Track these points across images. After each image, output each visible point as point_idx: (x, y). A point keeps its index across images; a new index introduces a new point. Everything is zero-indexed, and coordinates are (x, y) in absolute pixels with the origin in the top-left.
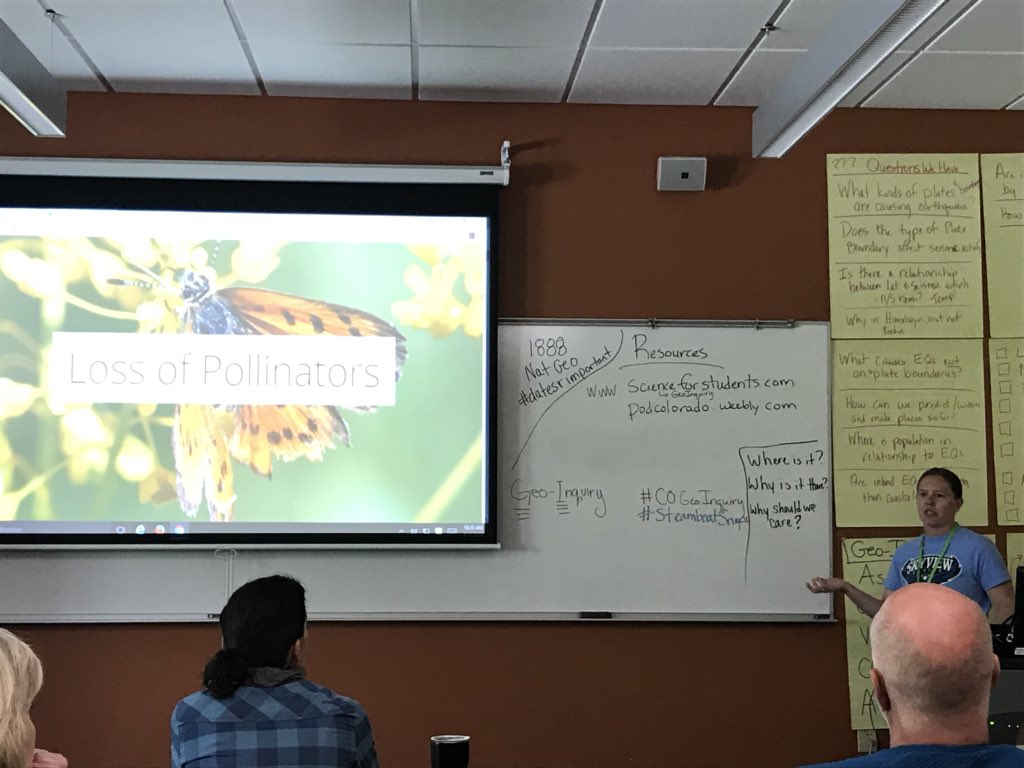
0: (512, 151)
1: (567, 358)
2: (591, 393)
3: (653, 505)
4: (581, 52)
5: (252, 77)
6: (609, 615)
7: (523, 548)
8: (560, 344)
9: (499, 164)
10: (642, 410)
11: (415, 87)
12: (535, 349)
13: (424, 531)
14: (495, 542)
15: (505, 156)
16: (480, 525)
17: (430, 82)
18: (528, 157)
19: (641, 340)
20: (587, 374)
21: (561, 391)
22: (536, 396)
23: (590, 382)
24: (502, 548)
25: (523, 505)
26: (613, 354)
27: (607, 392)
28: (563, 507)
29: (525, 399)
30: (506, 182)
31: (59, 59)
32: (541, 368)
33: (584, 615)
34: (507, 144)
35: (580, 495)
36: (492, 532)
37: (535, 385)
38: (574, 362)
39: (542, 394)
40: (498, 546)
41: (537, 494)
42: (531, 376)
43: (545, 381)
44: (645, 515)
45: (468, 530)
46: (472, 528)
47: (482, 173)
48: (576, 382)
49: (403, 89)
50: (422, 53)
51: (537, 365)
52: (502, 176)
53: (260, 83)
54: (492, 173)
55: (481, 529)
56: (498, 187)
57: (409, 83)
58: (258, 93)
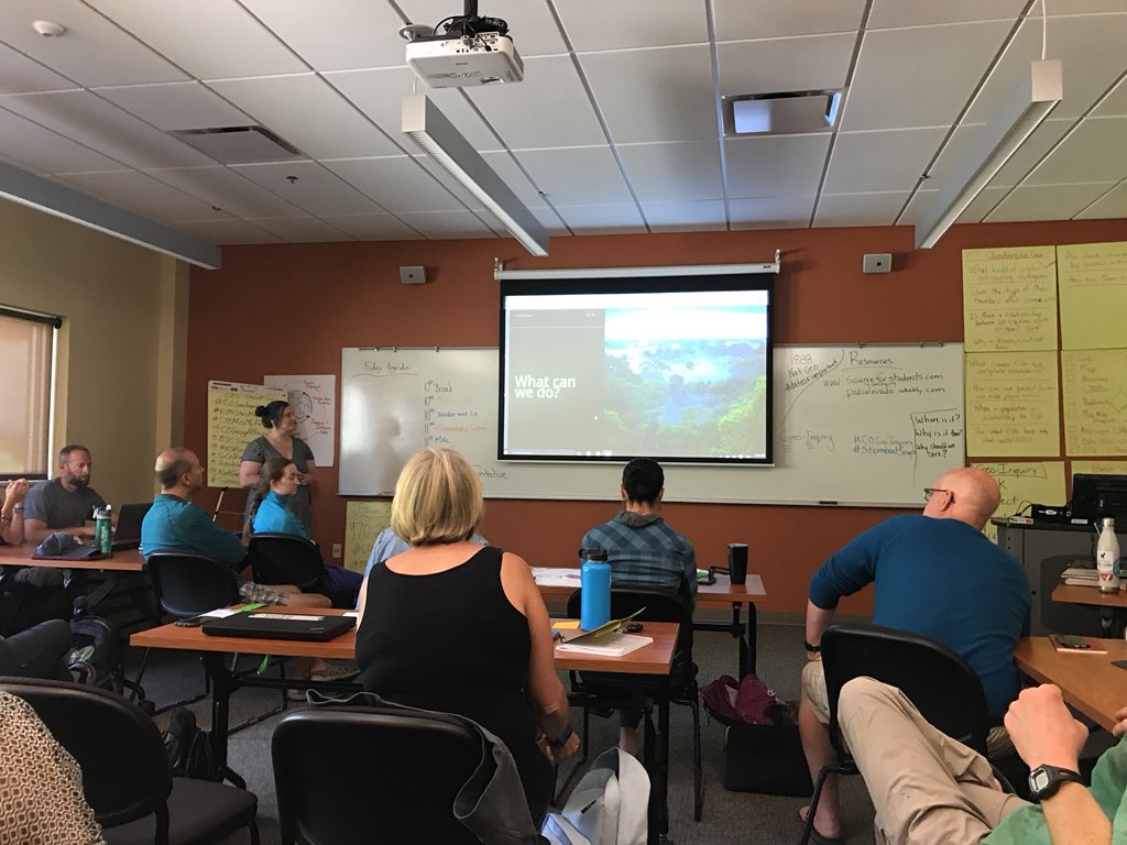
0: (781, 254)
1: (812, 365)
2: (826, 384)
3: (861, 445)
4: (818, 197)
5: (642, 223)
6: (836, 503)
7: (788, 467)
8: (808, 358)
9: (774, 262)
10: (854, 392)
11: (728, 223)
12: (794, 361)
13: (733, 457)
14: (772, 463)
15: (777, 257)
16: (763, 454)
17: (738, 220)
18: (789, 258)
19: (854, 355)
20: (823, 374)
21: (808, 383)
22: (794, 386)
23: (825, 378)
24: (776, 466)
25: (788, 443)
26: (838, 363)
27: (834, 383)
28: (809, 445)
29: (788, 388)
30: (778, 271)
31: (549, 220)
32: (797, 371)
33: (821, 502)
34: (778, 251)
35: (819, 438)
36: (769, 459)
37: (794, 380)
38: (816, 367)
39: (798, 385)
40: (773, 465)
41: (795, 438)
42: (791, 375)
43: (800, 378)
44: (856, 449)
45: (757, 456)
46: (759, 455)
47: (764, 267)
48: (817, 378)
49: (721, 225)
50: (731, 204)
51: (795, 369)
52: (775, 268)
53: (647, 226)
54: (770, 267)
55: (764, 456)
56: (773, 274)
57: (725, 221)
58: (646, 231)
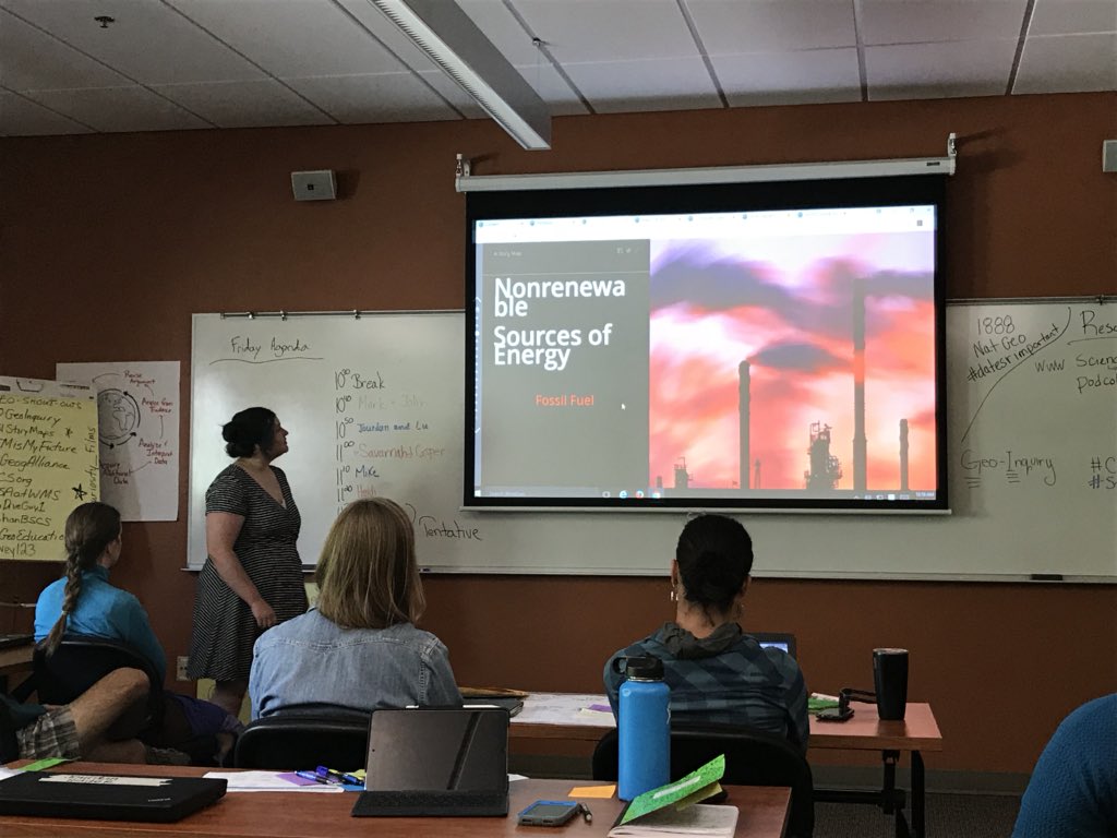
0: (958, 143)
1: (1015, 335)
2: (1040, 368)
3: (1103, 473)
4: (1021, 42)
5: (714, 91)
6: (1059, 577)
7: (974, 515)
8: (1007, 322)
9: (944, 154)
10: (1090, 382)
11: (864, 89)
12: (983, 328)
13: (878, 498)
14: (947, 508)
15: (951, 148)
16: (931, 492)
17: (881, 84)
18: (976, 148)
19: (1088, 316)
20: (1035, 350)
21: (1009, 366)
22: (984, 371)
23: (1039, 356)
24: (954, 514)
25: (974, 473)
26: (1060, 331)
27: (1054, 366)
28: (1011, 475)
29: (973, 375)
30: (952, 171)
32: (989, 345)
33: (1035, 577)
34: (952, 136)
35: (1029, 464)
36: (943, 499)
37: (983, 361)
38: (1022, 339)
39: (991, 370)
40: (949, 511)
41: (987, 464)
42: (979, 353)
43: (994, 357)
44: (1096, 482)
45: (921, 496)
46: (924, 494)
47: (929, 164)
48: (1023, 358)
49: (848, 91)
50: (868, 52)
51: (985, 342)
52: (948, 166)
53: (722, 95)
54: (938, 164)
55: (932, 496)
56: (945, 176)
57: (859, 85)
58: (721, 106)
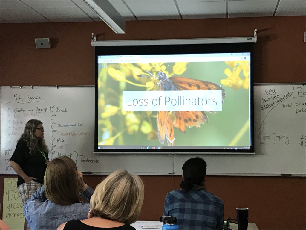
1: (276, 95)
2: (284, 106)
3: (304, 140)
5: (177, 13)
6: (290, 175)
7: (263, 154)
8: (273, 91)
9: (253, 36)
10: (300, 111)
11: (227, 14)
12: (265, 93)
13: (232, 149)
14: (254, 152)
15: (255, 34)
16: (249, 147)
17: (233, 12)
18: (262, 34)
19: (299, 89)
20: (282, 100)
21: (274, 106)
22: (266, 107)
23: (284, 102)
24: (256, 154)
25: (262, 140)
26: (290, 94)
27: (289, 106)
28: (275, 141)
29: (262, 108)
30: (256, 41)
31: (124, 11)
32: (267, 99)
33: (282, 175)
34: (256, 30)
35: (280, 138)
36: (253, 149)
37: (266, 103)
38: (278, 96)
39: (268, 107)
40: (255, 153)
41: (266, 138)
42: (264, 101)
43: (269, 102)
44: (302, 143)
45: (245, 148)
46: (246, 148)
47: (248, 39)
48: (278, 103)
49: (223, 14)
50: (229, 3)
51: (266, 97)
52: (254, 40)
53: (180, 15)
54: (251, 39)
55: (249, 148)
56: (253, 43)
57: (225, 12)
58: (180, 19)
